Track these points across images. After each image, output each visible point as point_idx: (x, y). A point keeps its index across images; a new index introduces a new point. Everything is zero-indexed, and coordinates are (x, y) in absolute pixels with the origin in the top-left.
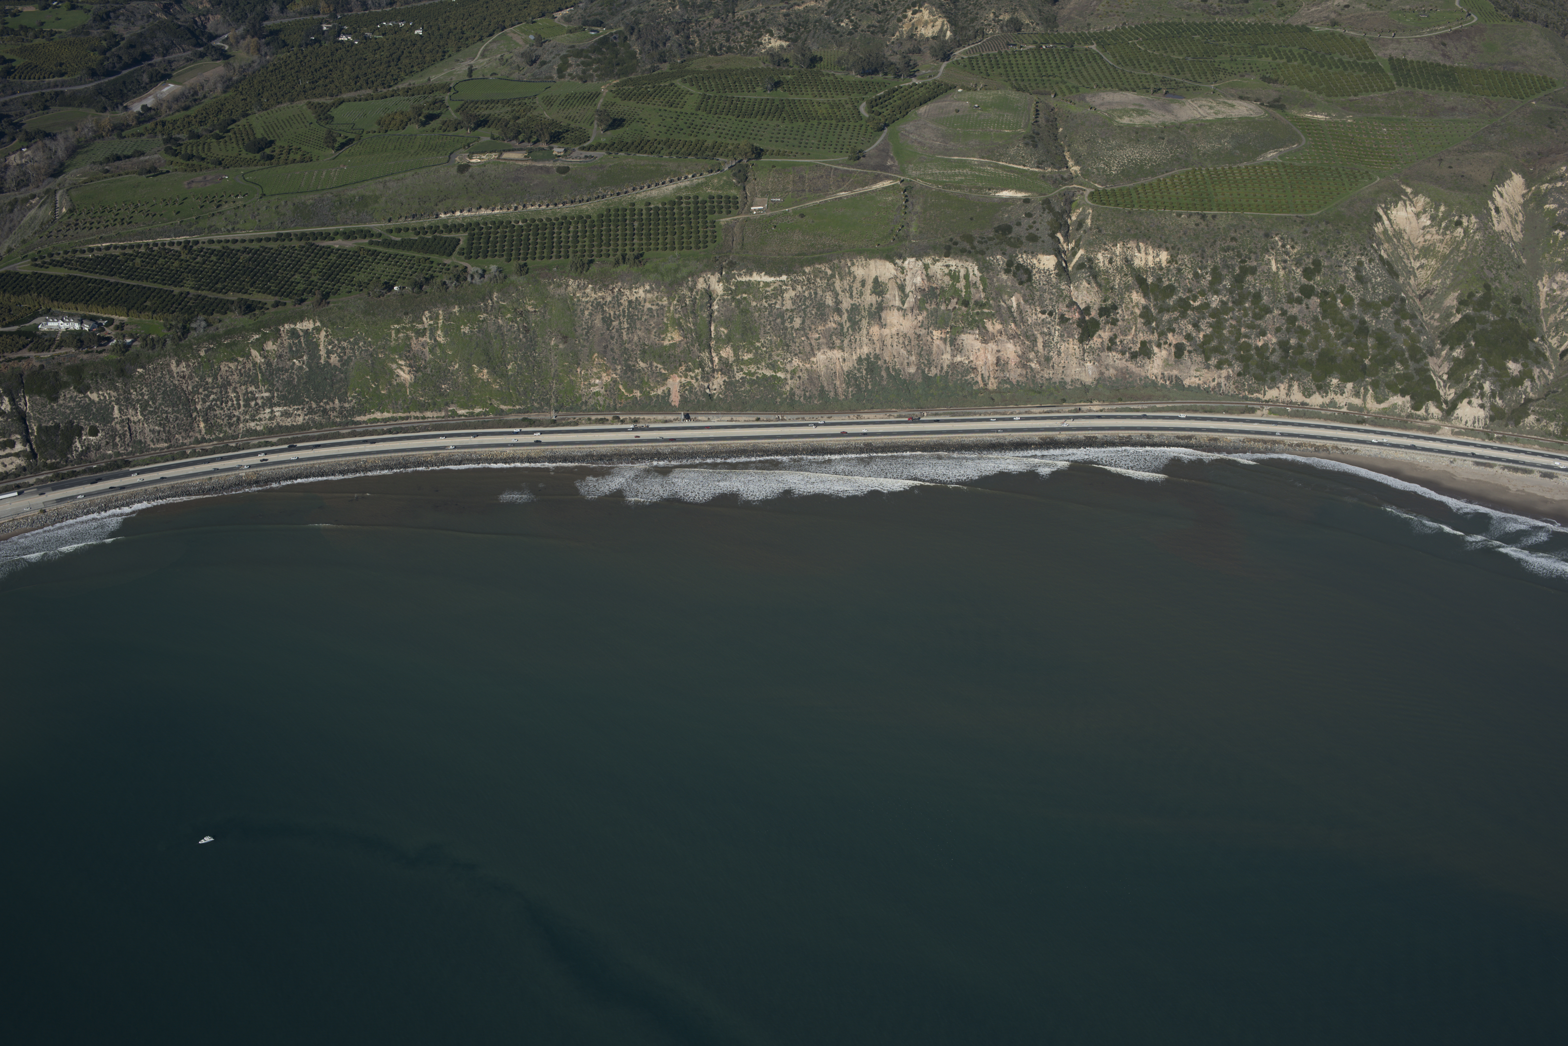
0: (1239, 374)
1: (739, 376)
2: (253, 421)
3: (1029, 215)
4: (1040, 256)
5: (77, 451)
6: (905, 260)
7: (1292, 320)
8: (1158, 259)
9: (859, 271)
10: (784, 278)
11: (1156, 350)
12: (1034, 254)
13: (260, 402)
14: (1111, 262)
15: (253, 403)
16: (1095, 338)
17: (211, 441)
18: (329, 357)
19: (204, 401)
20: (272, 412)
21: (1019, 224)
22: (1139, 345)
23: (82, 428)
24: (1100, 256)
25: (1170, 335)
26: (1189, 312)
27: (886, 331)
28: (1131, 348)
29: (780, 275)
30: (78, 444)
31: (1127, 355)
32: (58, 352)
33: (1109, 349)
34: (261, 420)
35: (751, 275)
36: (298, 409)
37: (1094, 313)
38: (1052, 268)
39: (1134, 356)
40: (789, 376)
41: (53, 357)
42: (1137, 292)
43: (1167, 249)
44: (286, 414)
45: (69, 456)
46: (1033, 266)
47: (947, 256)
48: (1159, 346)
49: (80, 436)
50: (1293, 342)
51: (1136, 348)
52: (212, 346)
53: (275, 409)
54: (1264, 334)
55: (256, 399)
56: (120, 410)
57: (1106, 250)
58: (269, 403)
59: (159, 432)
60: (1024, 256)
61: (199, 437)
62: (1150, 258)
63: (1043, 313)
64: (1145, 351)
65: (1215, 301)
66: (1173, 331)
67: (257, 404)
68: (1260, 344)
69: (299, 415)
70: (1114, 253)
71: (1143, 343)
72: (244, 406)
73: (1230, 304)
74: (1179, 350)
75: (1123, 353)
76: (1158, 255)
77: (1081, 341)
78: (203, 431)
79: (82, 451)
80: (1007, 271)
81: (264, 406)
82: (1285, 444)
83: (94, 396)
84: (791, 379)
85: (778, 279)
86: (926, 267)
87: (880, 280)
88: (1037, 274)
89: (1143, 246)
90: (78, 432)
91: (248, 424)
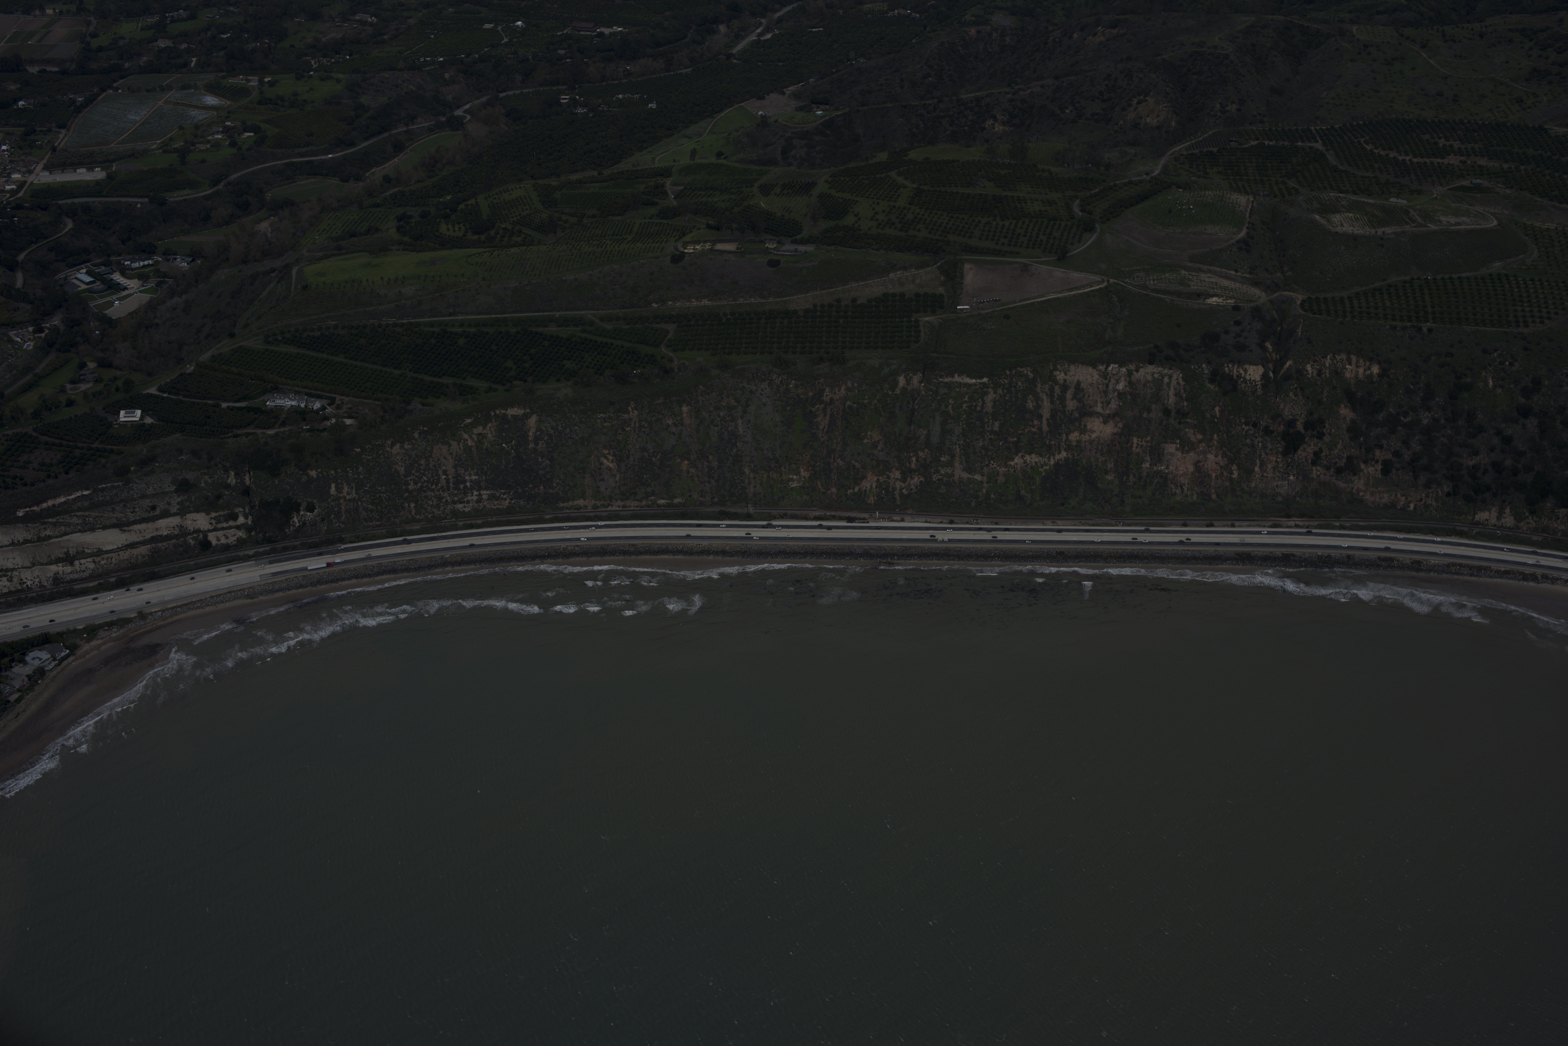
0: (1448, 495)
1: (935, 478)
2: (461, 503)
3: (1238, 323)
4: (1247, 366)
5: (294, 526)
6: (1108, 366)
7: (1507, 440)
8: (1369, 372)
9: (1060, 376)
10: (985, 380)
11: (1363, 466)
12: (1240, 363)
13: (468, 484)
14: (1319, 374)
15: (462, 486)
16: (1299, 452)
17: (419, 521)
18: (536, 444)
19: (416, 483)
20: (480, 495)
21: (1227, 332)
22: (1344, 460)
23: (299, 505)
24: (1309, 367)
25: (1377, 452)
26: (1399, 428)
27: (1086, 437)
28: (1335, 463)
29: (981, 378)
30: (295, 519)
31: (1332, 470)
32: (282, 429)
33: (1314, 463)
34: (468, 502)
35: (953, 377)
36: (504, 494)
37: (1300, 426)
38: (1258, 378)
39: (1339, 471)
40: (985, 479)
41: (277, 435)
42: (1346, 407)
43: (1379, 363)
45: (287, 530)
46: (1239, 376)
47: (1151, 363)
48: (1366, 462)
49: (298, 511)
50: (1508, 462)
51: (1342, 463)
52: (426, 429)
53: (483, 492)
54: (1476, 453)
55: (465, 482)
56: (337, 489)
57: (1315, 361)
58: (477, 486)
59: (372, 511)
60: (1230, 365)
61: (410, 517)
62: (1361, 370)
63: (1247, 424)
64: (1350, 468)
65: (1426, 418)
66: (1381, 447)
67: (465, 487)
68: (1471, 463)
69: (505, 499)
70: (1324, 365)
71: (1350, 459)
72: (454, 488)
73: (1443, 421)
74: (1386, 469)
75: (1328, 468)
76: (1369, 369)
77: (1285, 453)
78: (413, 512)
80: (1212, 381)
81: (472, 488)
82: (1492, 571)
83: (313, 473)
84: (988, 482)
85: (979, 381)
86: (1130, 373)
87: (1082, 385)
88: (1243, 385)
89: (1354, 358)
90: (296, 508)
91: (456, 506)
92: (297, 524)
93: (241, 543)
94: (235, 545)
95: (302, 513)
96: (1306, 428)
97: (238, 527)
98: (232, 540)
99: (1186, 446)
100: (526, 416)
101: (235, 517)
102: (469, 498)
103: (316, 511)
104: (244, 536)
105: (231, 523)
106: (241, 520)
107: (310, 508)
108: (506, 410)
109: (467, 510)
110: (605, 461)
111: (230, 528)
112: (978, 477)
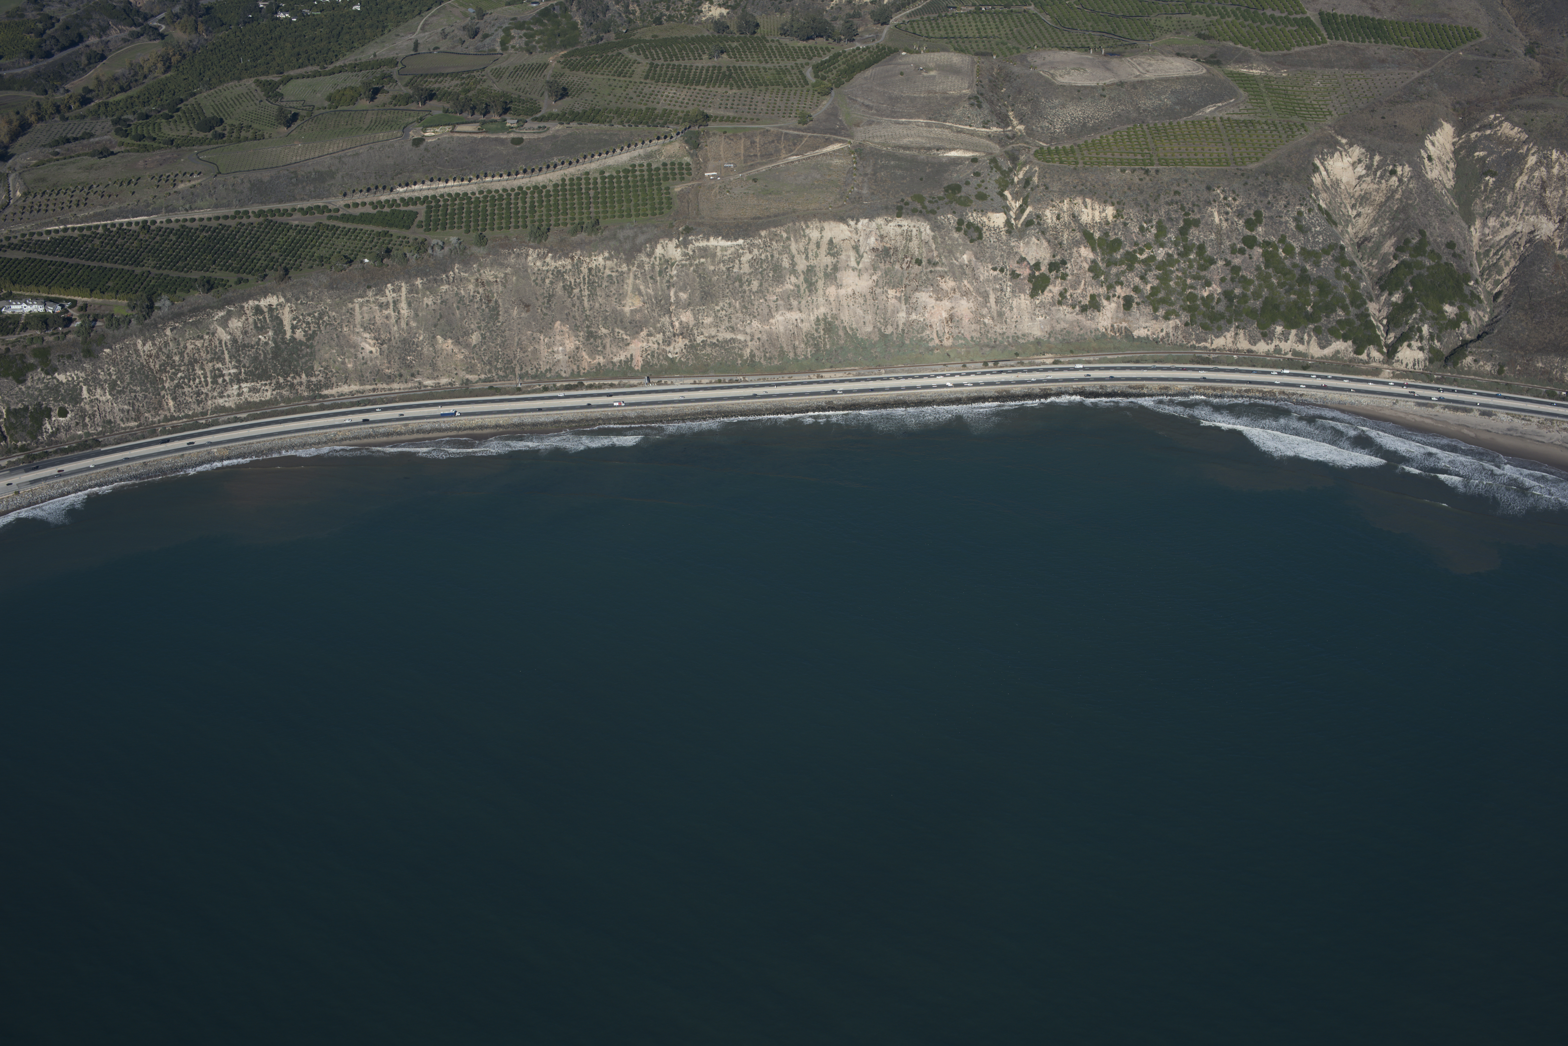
0: (1186, 324)
1: (699, 339)
2: (221, 397)
3: (977, 174)
4: (990, 214)
5: (47, 432)
6: (858, 221)
7: (1236, 270)
8: (1104, 214)
9: (814, 234)
10: (741, 241)
11: (1105, 302)
12: (983, 212)
13: (227, 378)
14: (1058, 218)
15: (220, 380)
16: (1046, 293)
17: (179, 418)
18: (293, 332)
19: (172, 380)
20: (240, 388)
21: (967, 183)
22: (1088, 299)
23: (50, 410)
24: (1048, 213)
25: (1118, 289)
26: (1137, 265)
27: (842, 292)
28: (1080, 302)
29: (736, 239)
30: (48, 426)
31: (1077, 308)
32: (23, 334)
33: (1060, 303)
34: (229, 396)
35: (708, 240)
36: (266, 385)
37: (1044, 269)
38: (1002, 225)
39: (1084, 309)
40: (748, 338)
41: (18, 341)
42: (1085, 247)
43: (1113, 204)
44: (253, 390)
45: (40, 438)
46: (983, 225)
47: (899, 216)
48: (1108, 298)
49: (50, 417)
50: (1237, 291)
51: (1086, 301)
52: (177, 325)
53: (243, 385)
54: (1208, 284)
55: (223, 375)
56: (89, 391)
57: (1053, 206)
58: (236, 378)
59: (128, 411)
60: (974, 215)
61: (168, 415)
62: (1097, 213)
63: (995, 269)
64: (1094, 305)
65: (1161, 253)
66: (1121, 284)
67: (224, 381)
68: (1205, 294)
69: (267, 390)
70: (1061, 209)
71: (1093, 297)
72: (212, 382)
73: (1176, 257)
74: (1128, 303)
75: (1074, 307)
76: (1104, 210)
77: (1033, 295)
78: (172, 410)
79: (53, 433)
80: (958, 230)
81: (232, 381)
82: (1233, 391)
83: (62, 378)
84: (751, 341)
85: (735, 243)
86: (879, 228)
87: (834, 241)
88: (987, 233)
89: (1088, 201)
90: (48, 413)
91: (216, 401)
92: (50, 431)
95: (54, 419)
96: (1050, 270)
99: (940, 294)
100: (281, 305)
102: (229, 392)
103: (69, 416)
107: (63, 413)
108: (260, 300)
109: (227, 405)
112: (741, 337)
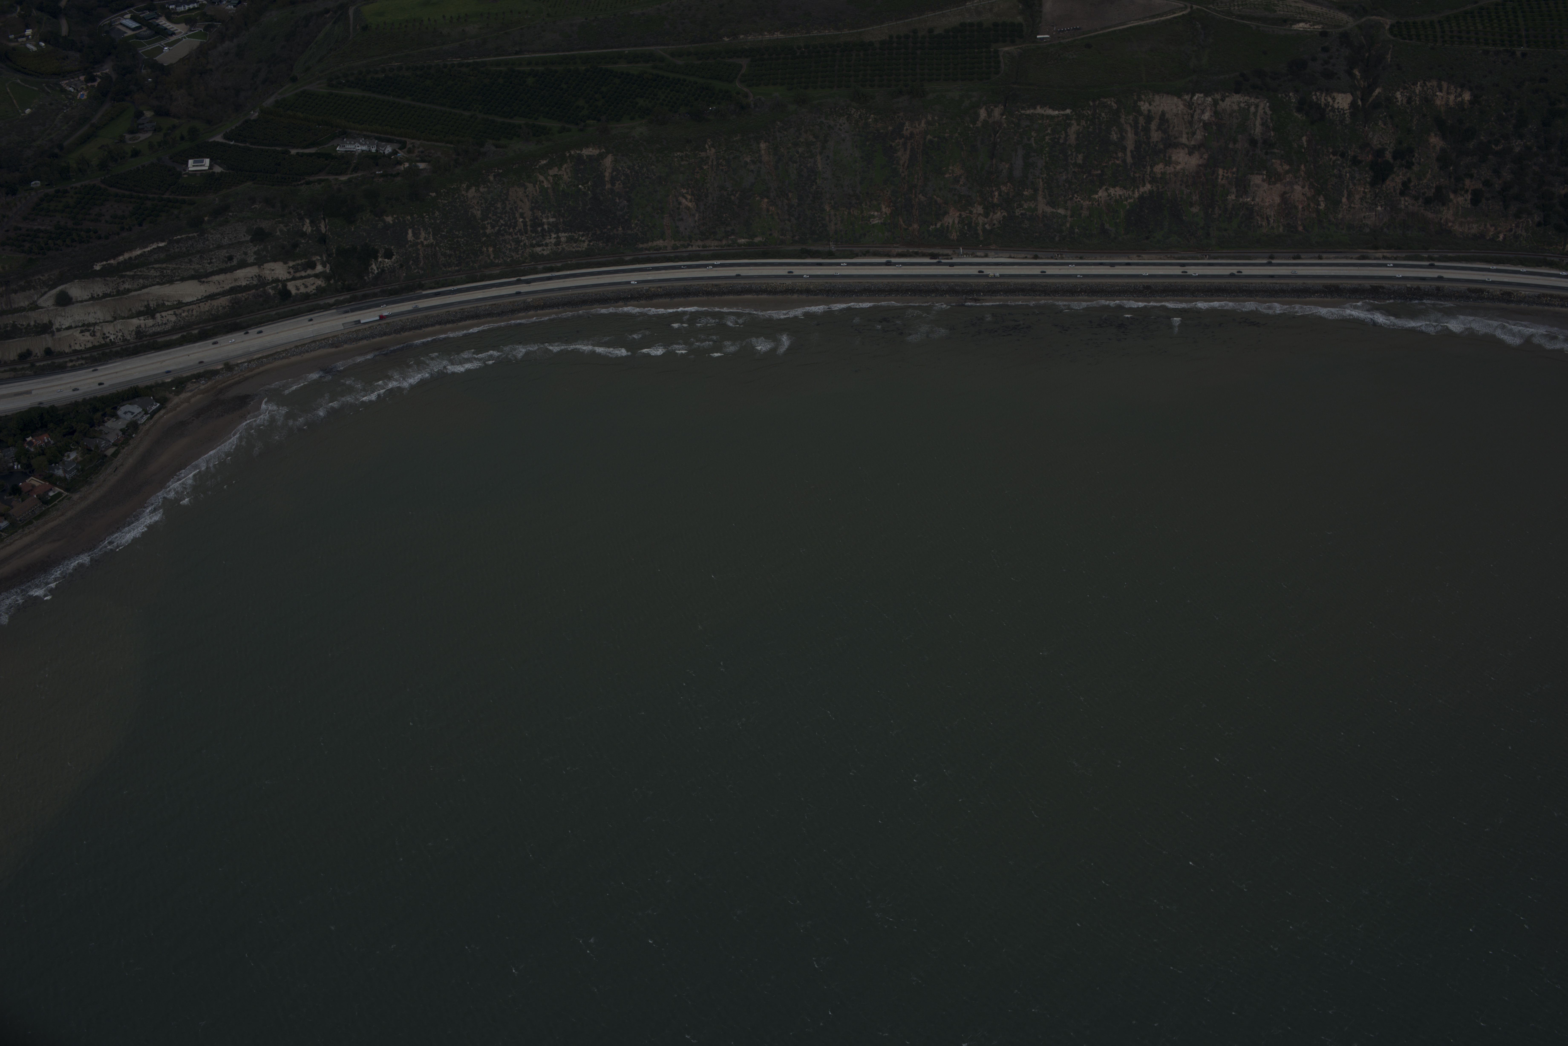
0: (1539, 224)
1: (1018, 212)
2: (539, 246)
3: (1325, 50)
4: (1335, 94)
5: (373, 273)
6: (1193, 95)
8: (1460, 99)
9: (1145, 107)
10: (1068, 111)
11: (1452, 196)
12: (1329, 91)
13: (546, 227)
14: (1409, 102)
15: (539, 229)
16: (1388, 182)
17: (499, 265)
18: (613, 184)
19: (493, 227)
20: (558, 237)
21: (1314, 59)
22: (1433, 190)
23: (377, 251)
24: (1398, 95)
25: (1467, 182)
26: (1490, 157)
27: (1170, 169)
28: (1424, 193)
29: (1064, 109)
30: (374, 266)
31: (1421, 200)
32: (355, 175)
33: (1402, 193)
34: (547, 245)
35: (1035, 108)
36: (583, 236)
37: (1388, 156)
38: (1346, 107)
39: (1428, 201)
40: (1069, 213)
41: (350, 181)
42: (1436, 135)
43: (1470, 89)
44: (570, 240)
45: (366, 278)
46: (1327, 105)
47: (1237, 92)
48: (1455, 192)
49: (376, 258)
51: (1431, 193)
52: (501, 171)
53: (561, 235)
55: (542, 224)
56: (414, 234)
57: (1405, 88)
58: (555, 228)
59: (450, 256)
60: (1318, 94)
61: (489, 261)
62: (1452, 97)
63: (1334, 154)
64: (1439, 198)
65: (1518, 146)
66: (1471, 176)
67: (543, 230)
69: (584, 241)
70: (1414, 92)
71: (1439, 189)
72: (531, 231)
73: (1535, 149)
74: (1476, 199)
75: (1416, 198)
76: (1460, 95)
77: (1373, 184)
78: (492, 256)
79: (378, 273)
80: (1299, 110)
81: (550, 231)
83: (389, 219)
84: (1071, 217)
85: (1062, 112)
86: (1215, 103)
87: (1167, 116)
88: (1331, 114)
89: (1445, 85)
90: (374, 254)
91: (534, 249)
92: (376, 272)
93: (320, 291)
94: (314, 294)
95: (380, 260)
96: (1395, 158)
97: (317, 276)
98: (311, 289)
99: (1273, 178)
100: (602, 156)
101: (313, 266)
102: (548, 241)
103: (394, 257)
104: (323, 285)
105: (309, 272)
106: (319, 268)
107: (388, 255)
108: (581, 150)
109: (545, 253)
110: (684, 201)
111: (309, 276)
112: (1061, 211)
